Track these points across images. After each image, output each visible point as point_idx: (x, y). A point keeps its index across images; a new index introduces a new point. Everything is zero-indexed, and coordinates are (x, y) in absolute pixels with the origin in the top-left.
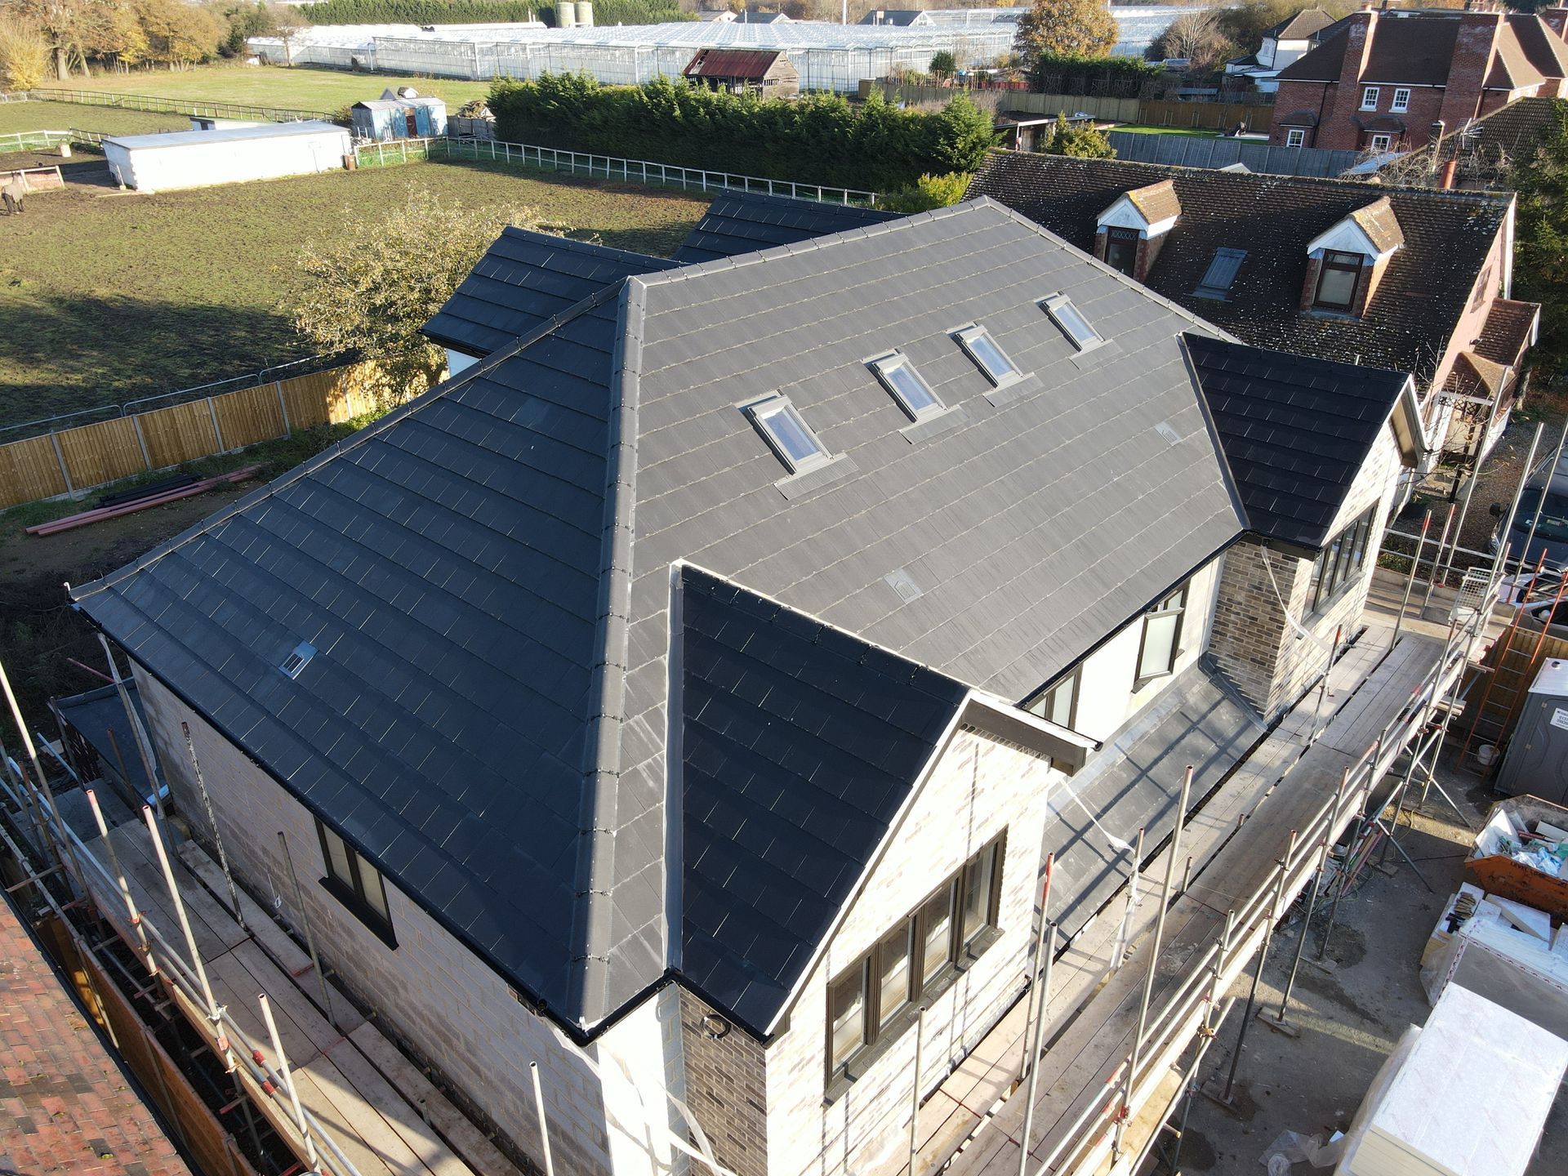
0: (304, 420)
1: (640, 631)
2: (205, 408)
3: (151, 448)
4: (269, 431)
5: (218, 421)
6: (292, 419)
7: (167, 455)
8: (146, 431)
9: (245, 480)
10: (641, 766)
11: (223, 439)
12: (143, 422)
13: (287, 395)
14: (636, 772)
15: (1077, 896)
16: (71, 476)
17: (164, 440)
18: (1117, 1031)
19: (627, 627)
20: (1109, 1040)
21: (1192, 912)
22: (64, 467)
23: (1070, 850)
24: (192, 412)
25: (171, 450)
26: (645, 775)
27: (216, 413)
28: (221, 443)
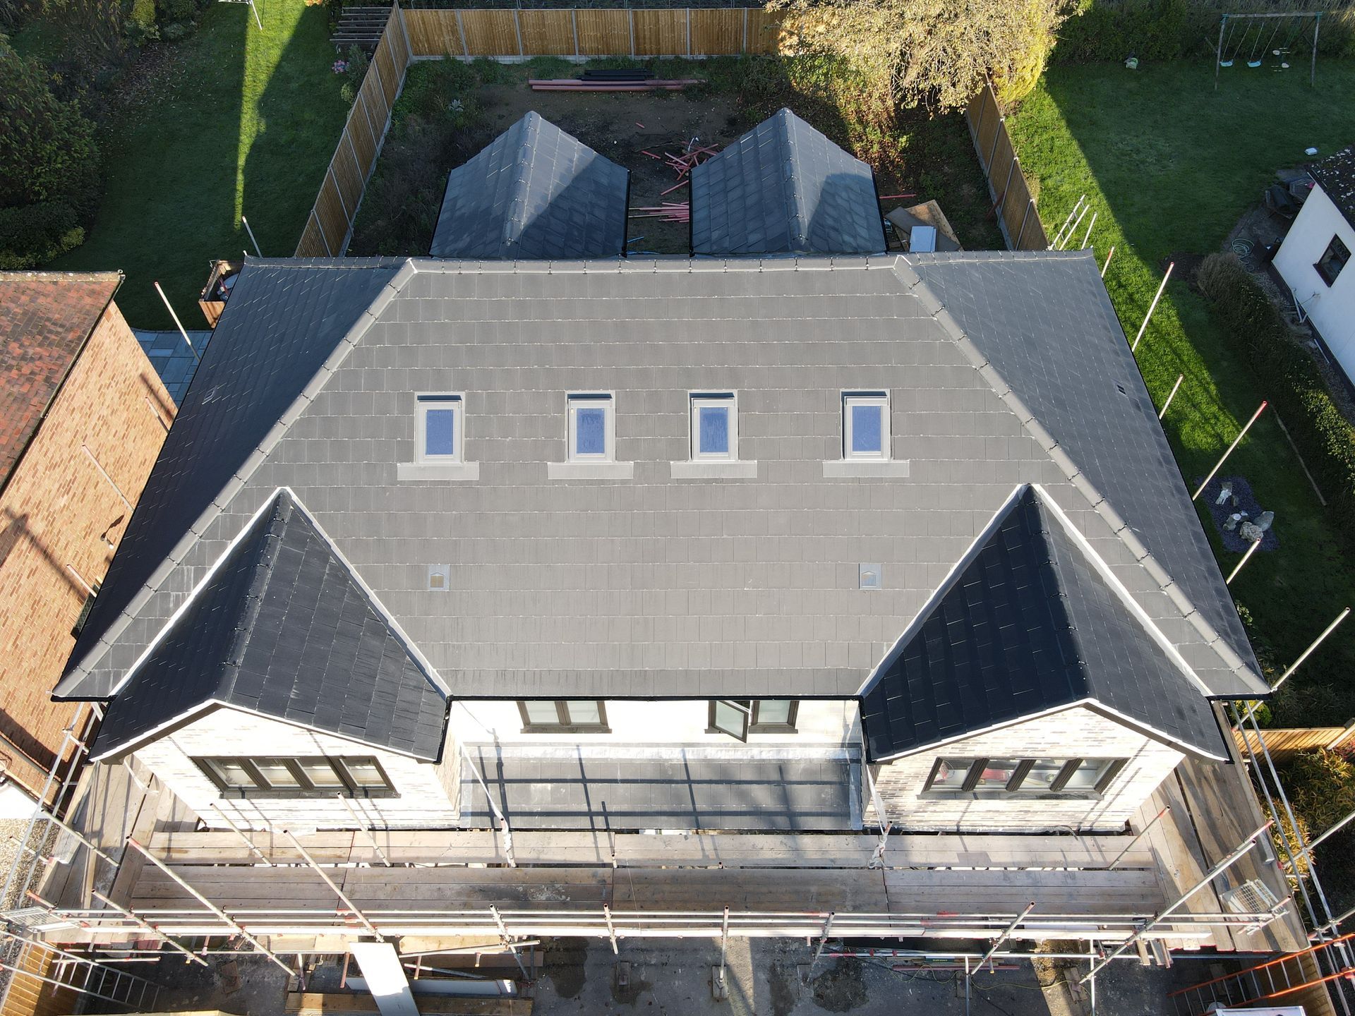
0: (761, 45)
1: (228, 520)
2: (684, 16)
3: (637, 38)
4: (728, 48)
5: (691, 29)
6: (749, 43)
7: (648, 47)
8: (636, 24)
9: (677, 91)
10: (173, 594)
11: (691, 45)
12: (635, 14)
13: (750, 22)
14: (168, 595)
15: (544, 810)
16: (579, 44)
17: (647, 33)
18: (459, 894)
19: (218, 513)
20: (448, 893)
21: (599, 881)
22: (575, 36)
23: (569, 784)
24: (672, 18)
25: (651, 43)
26: (172, 599)
27: (690, 22)
28: (689, 47)
